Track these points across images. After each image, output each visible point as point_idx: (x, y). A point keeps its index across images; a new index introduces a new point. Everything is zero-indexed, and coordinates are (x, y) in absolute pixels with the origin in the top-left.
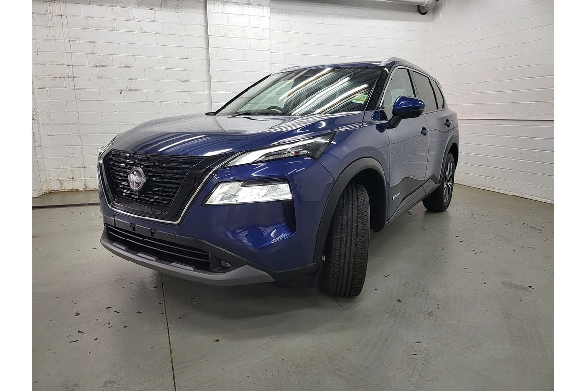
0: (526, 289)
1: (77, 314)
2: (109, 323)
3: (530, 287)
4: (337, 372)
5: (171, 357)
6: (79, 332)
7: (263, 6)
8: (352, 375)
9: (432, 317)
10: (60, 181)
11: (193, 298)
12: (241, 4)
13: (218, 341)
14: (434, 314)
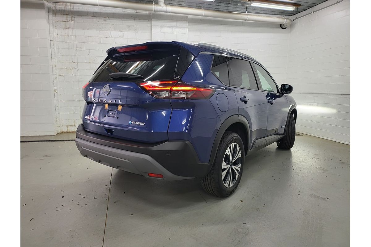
0: (324, 199)
1: (63, 197)
2: (78, 202)
3: (328, 198)
4: (192, 236)
5: (106, 221)
6: (62, 206)
7: (184, 28)
8: (200, 237)
9: (258, 211)
10: (68, 127)
11: (125, 192)
12: (171, 27)
13: (132, 215)
14: (260, 210)
